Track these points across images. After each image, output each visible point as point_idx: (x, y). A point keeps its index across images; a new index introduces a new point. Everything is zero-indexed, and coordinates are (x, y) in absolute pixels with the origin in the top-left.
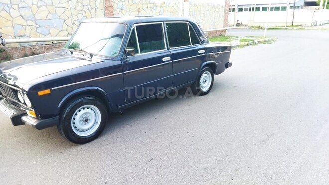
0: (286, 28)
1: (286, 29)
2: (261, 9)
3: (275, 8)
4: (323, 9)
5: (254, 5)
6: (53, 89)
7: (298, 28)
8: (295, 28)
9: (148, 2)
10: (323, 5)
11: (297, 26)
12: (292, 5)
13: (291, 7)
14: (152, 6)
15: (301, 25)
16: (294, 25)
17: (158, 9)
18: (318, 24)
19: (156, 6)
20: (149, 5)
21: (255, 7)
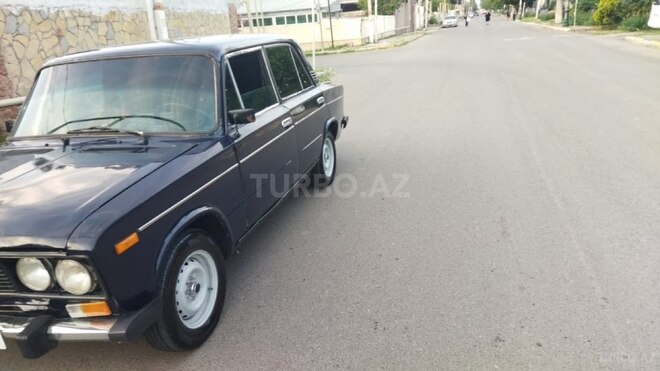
0: (323, 52)
1: (326, 54)
2: (274, 21)
3: (288, 18)
4: (373, 14)
5: (259, 14)
6: (141, 229)
7: (342, 50)
8: (339, 51)
9: (76, 15)
10: (373, 9)
11: (340, 47)
12: (325, 11)
13: (324, 15)
14: (88, 22)
15: (346, 45)
16: (335, 44)
17: (103, 29)
18: (371, 40)
19: (96, 22)
20: (81, 21)
21: (262, 17)
